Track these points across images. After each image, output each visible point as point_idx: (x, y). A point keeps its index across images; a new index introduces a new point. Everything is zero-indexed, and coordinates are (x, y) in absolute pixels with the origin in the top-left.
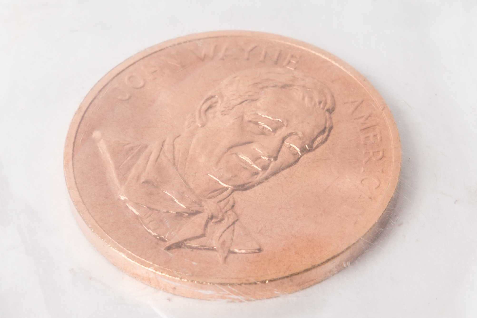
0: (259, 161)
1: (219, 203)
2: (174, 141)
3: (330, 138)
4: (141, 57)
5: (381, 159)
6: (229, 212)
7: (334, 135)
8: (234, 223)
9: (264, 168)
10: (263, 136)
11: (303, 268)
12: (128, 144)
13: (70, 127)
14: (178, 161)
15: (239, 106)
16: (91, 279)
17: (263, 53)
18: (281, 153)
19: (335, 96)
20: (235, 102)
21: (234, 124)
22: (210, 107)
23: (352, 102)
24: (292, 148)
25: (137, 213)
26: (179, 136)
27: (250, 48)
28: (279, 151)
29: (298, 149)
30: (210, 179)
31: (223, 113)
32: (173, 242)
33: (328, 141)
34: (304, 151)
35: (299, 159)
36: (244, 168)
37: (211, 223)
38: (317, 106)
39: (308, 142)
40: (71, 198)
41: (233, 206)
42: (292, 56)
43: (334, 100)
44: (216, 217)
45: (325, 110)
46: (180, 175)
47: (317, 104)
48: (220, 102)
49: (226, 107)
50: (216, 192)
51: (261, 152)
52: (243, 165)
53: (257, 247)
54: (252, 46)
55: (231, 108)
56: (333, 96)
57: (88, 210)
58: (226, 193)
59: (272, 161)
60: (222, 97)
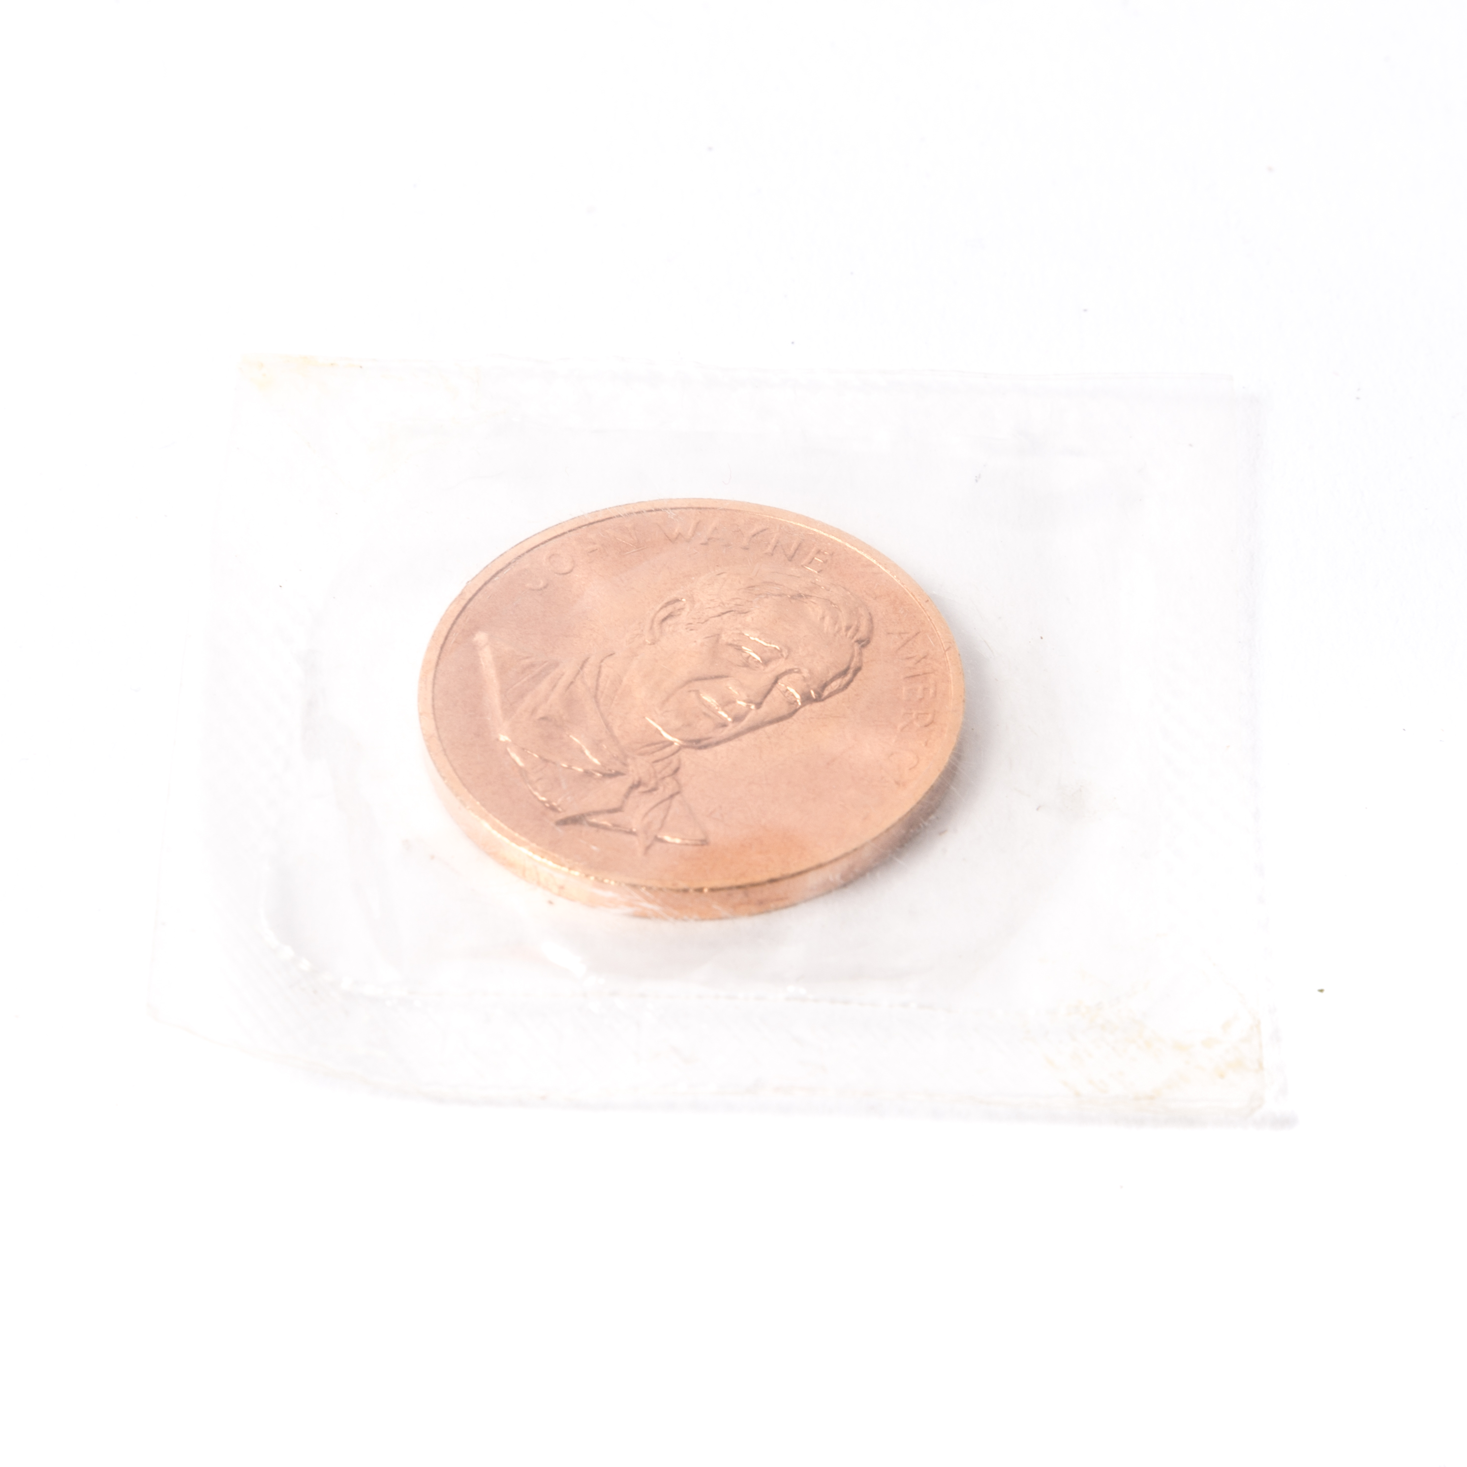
0: (731, 707)
1: (656, 764)
2: (602, 661)
3: (853, 684)
4: (575, 526)
5: (926, 726)
6: (668, 780)
7: (860, 680)
8: (672, 796)
9: (737, 719)
10: (745, 669)
11: (766, 876)
12: (527, 658)
13: (441, 619)
14: (602, 692)
15: (717, 619)
16: (433, 857)
17: (773, 541)
18: (769, 698)
19: (875, 621)
20: (712, 612)
21: (702, 645)
22: (670, 616)
23: (900, 634)
24: (788, 692)
25: (521, 764)
26: (611, 655)
27: (753, 531)
28: (765, 696)
29: (798, 696)
30: (648, 725)
31: (690, 627)
32: (570, 813)
33: (850, 688)
34: (807, 699)
35: (796, 711)
36: (705, 714)
37: (636, 793)
38: (843, 633)
39: (815, 686)
40: (422, 729)
41: (676, 771)
42: (819, 552)
43: (873, 628)
44: (645, 785)
45: (853, 641)
46: (602, 715)
47: (844, 629)
48: (687, 610)
49: (695, 619)
50: (653, 747)
51: (736, 693)
52: (705, 710)
53: (702, 837)
54: (757, 528)
55: (703, 621)
56: (871, 620)
57: (444, 750)
58: (668, 750)
59: (751, 709)
60: (692, 600)
